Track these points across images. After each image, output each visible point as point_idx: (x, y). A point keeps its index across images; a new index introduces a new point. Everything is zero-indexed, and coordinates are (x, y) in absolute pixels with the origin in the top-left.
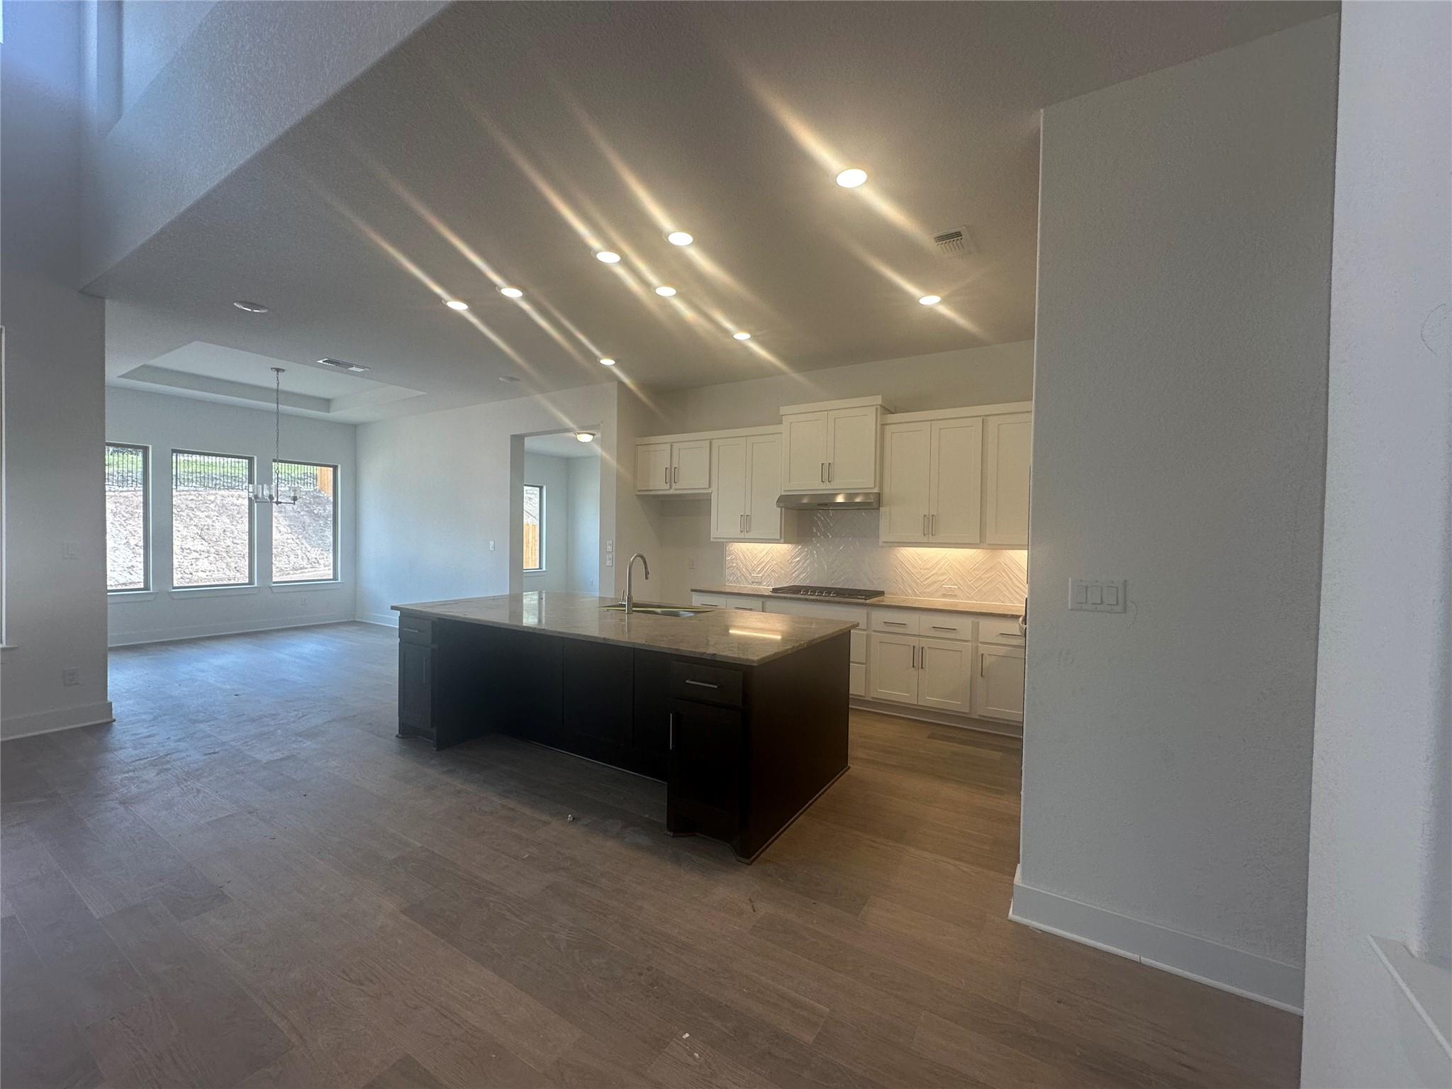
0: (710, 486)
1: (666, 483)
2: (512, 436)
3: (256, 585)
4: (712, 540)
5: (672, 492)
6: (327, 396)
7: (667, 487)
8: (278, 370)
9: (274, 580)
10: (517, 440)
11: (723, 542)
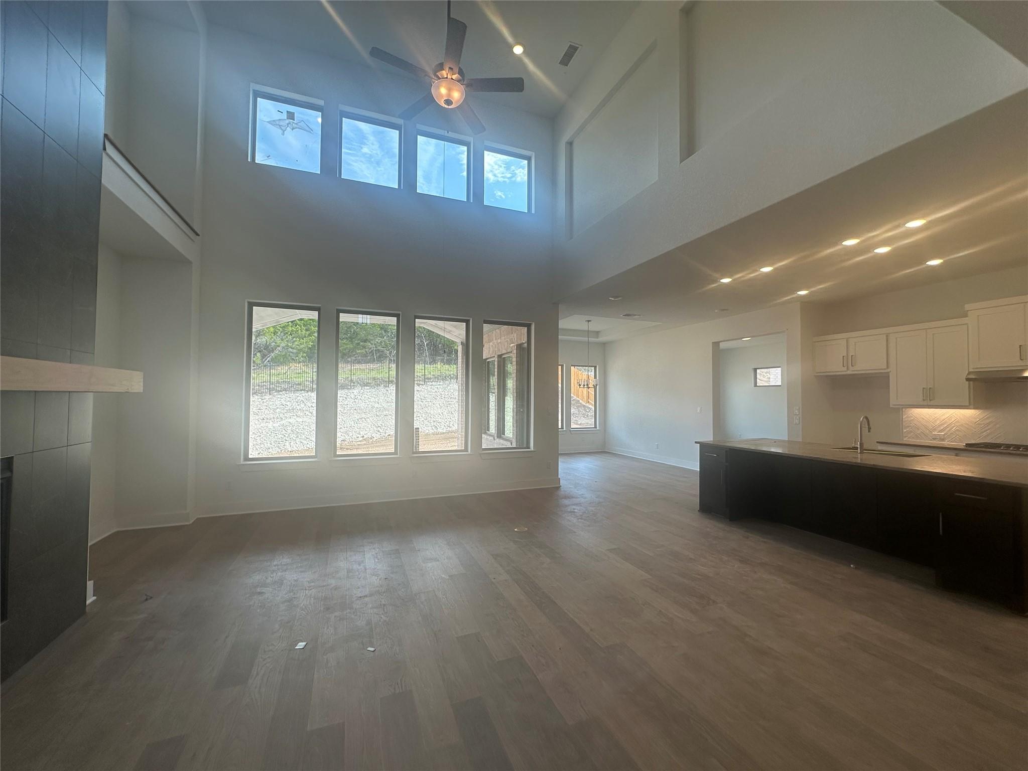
0: (888, 367)
1: (844, 366)
2: (713, 342)
3: (564, 429)
4: (891, 406)
5: (849, 372)
6: (598, 330)
7: (845, 369)
8: (589, 321)
9: (572, 427)
10: (716, 344)
11: (899, 408)
